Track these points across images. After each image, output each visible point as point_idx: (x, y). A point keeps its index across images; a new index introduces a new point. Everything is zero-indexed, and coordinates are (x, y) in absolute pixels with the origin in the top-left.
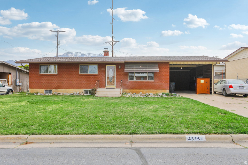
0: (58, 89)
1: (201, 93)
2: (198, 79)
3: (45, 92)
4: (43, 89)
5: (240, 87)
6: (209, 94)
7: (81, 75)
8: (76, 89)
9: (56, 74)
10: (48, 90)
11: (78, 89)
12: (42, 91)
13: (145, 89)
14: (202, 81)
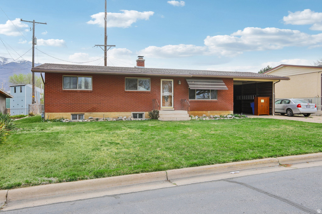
0: (94, 113)
1: (262, 114)
2: (259, 98)
3: (71, 117)
4: (70, 113)
5: (308, 107)
6: (268, 115)
7: (129, 92)
8: (121, 112)
9: (91, 91)
10: (76, 115)
11: (124, 113)
12: (67, 116)
13: (208, 110)
14: (262, 101)
